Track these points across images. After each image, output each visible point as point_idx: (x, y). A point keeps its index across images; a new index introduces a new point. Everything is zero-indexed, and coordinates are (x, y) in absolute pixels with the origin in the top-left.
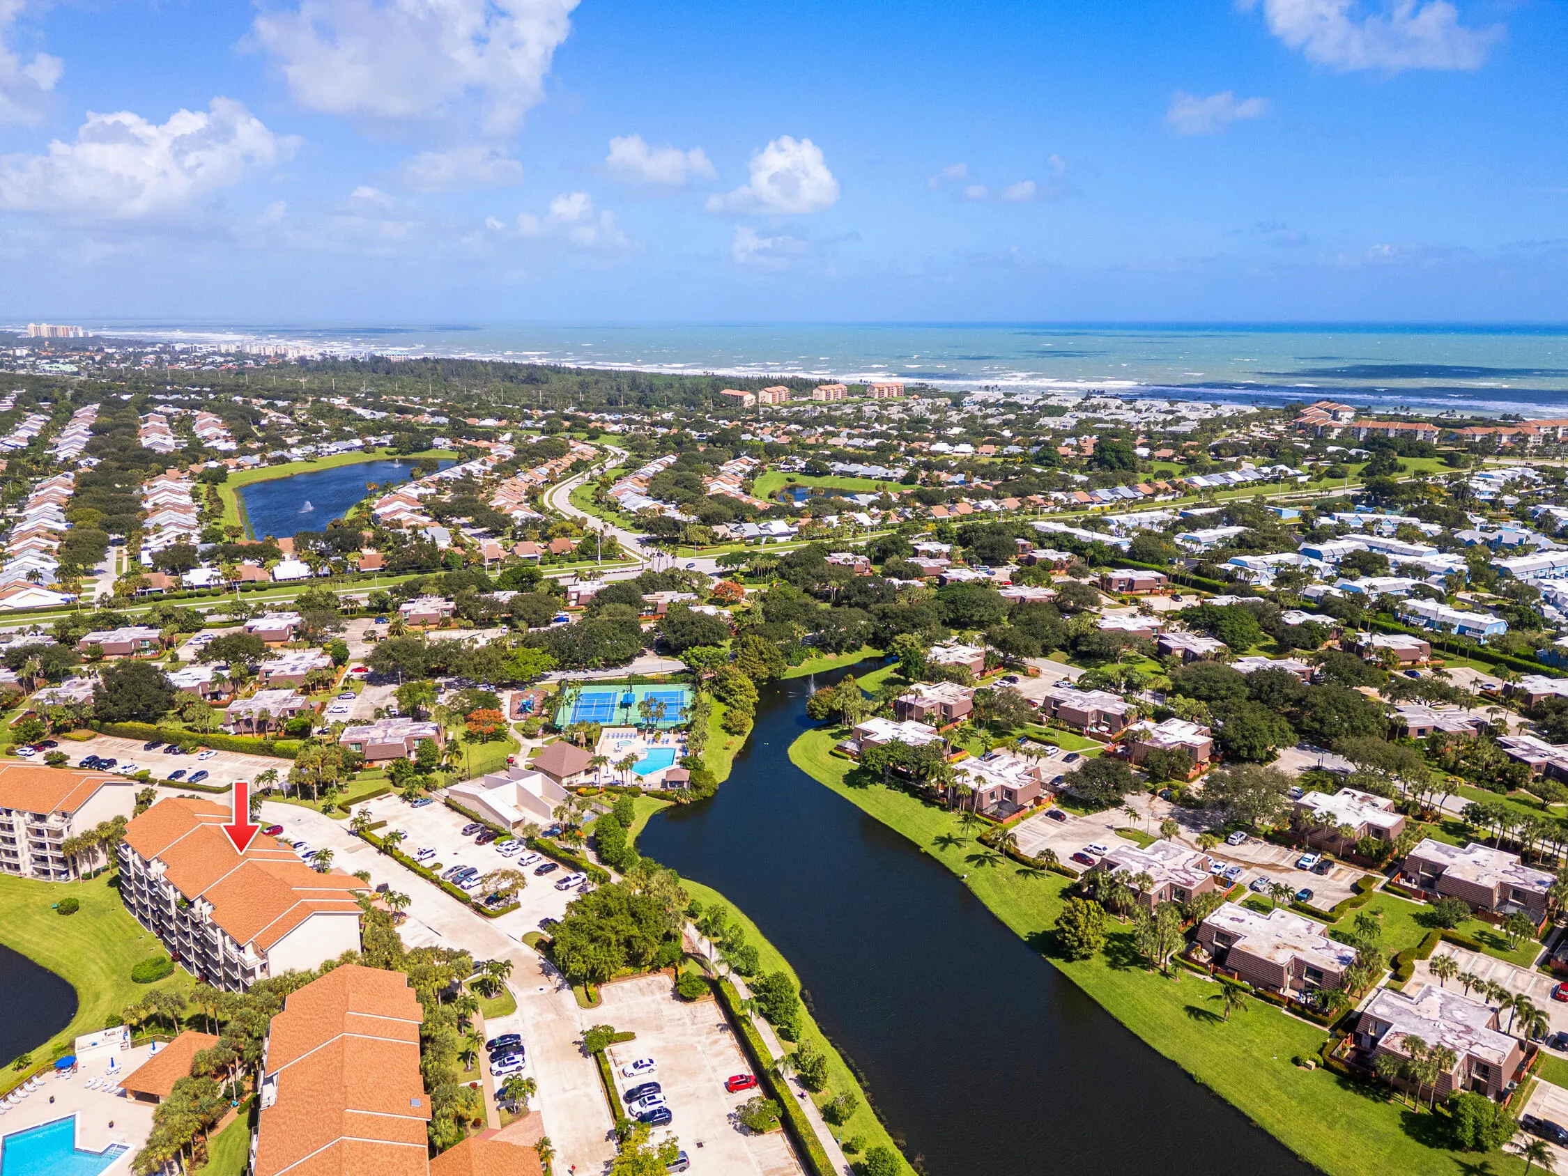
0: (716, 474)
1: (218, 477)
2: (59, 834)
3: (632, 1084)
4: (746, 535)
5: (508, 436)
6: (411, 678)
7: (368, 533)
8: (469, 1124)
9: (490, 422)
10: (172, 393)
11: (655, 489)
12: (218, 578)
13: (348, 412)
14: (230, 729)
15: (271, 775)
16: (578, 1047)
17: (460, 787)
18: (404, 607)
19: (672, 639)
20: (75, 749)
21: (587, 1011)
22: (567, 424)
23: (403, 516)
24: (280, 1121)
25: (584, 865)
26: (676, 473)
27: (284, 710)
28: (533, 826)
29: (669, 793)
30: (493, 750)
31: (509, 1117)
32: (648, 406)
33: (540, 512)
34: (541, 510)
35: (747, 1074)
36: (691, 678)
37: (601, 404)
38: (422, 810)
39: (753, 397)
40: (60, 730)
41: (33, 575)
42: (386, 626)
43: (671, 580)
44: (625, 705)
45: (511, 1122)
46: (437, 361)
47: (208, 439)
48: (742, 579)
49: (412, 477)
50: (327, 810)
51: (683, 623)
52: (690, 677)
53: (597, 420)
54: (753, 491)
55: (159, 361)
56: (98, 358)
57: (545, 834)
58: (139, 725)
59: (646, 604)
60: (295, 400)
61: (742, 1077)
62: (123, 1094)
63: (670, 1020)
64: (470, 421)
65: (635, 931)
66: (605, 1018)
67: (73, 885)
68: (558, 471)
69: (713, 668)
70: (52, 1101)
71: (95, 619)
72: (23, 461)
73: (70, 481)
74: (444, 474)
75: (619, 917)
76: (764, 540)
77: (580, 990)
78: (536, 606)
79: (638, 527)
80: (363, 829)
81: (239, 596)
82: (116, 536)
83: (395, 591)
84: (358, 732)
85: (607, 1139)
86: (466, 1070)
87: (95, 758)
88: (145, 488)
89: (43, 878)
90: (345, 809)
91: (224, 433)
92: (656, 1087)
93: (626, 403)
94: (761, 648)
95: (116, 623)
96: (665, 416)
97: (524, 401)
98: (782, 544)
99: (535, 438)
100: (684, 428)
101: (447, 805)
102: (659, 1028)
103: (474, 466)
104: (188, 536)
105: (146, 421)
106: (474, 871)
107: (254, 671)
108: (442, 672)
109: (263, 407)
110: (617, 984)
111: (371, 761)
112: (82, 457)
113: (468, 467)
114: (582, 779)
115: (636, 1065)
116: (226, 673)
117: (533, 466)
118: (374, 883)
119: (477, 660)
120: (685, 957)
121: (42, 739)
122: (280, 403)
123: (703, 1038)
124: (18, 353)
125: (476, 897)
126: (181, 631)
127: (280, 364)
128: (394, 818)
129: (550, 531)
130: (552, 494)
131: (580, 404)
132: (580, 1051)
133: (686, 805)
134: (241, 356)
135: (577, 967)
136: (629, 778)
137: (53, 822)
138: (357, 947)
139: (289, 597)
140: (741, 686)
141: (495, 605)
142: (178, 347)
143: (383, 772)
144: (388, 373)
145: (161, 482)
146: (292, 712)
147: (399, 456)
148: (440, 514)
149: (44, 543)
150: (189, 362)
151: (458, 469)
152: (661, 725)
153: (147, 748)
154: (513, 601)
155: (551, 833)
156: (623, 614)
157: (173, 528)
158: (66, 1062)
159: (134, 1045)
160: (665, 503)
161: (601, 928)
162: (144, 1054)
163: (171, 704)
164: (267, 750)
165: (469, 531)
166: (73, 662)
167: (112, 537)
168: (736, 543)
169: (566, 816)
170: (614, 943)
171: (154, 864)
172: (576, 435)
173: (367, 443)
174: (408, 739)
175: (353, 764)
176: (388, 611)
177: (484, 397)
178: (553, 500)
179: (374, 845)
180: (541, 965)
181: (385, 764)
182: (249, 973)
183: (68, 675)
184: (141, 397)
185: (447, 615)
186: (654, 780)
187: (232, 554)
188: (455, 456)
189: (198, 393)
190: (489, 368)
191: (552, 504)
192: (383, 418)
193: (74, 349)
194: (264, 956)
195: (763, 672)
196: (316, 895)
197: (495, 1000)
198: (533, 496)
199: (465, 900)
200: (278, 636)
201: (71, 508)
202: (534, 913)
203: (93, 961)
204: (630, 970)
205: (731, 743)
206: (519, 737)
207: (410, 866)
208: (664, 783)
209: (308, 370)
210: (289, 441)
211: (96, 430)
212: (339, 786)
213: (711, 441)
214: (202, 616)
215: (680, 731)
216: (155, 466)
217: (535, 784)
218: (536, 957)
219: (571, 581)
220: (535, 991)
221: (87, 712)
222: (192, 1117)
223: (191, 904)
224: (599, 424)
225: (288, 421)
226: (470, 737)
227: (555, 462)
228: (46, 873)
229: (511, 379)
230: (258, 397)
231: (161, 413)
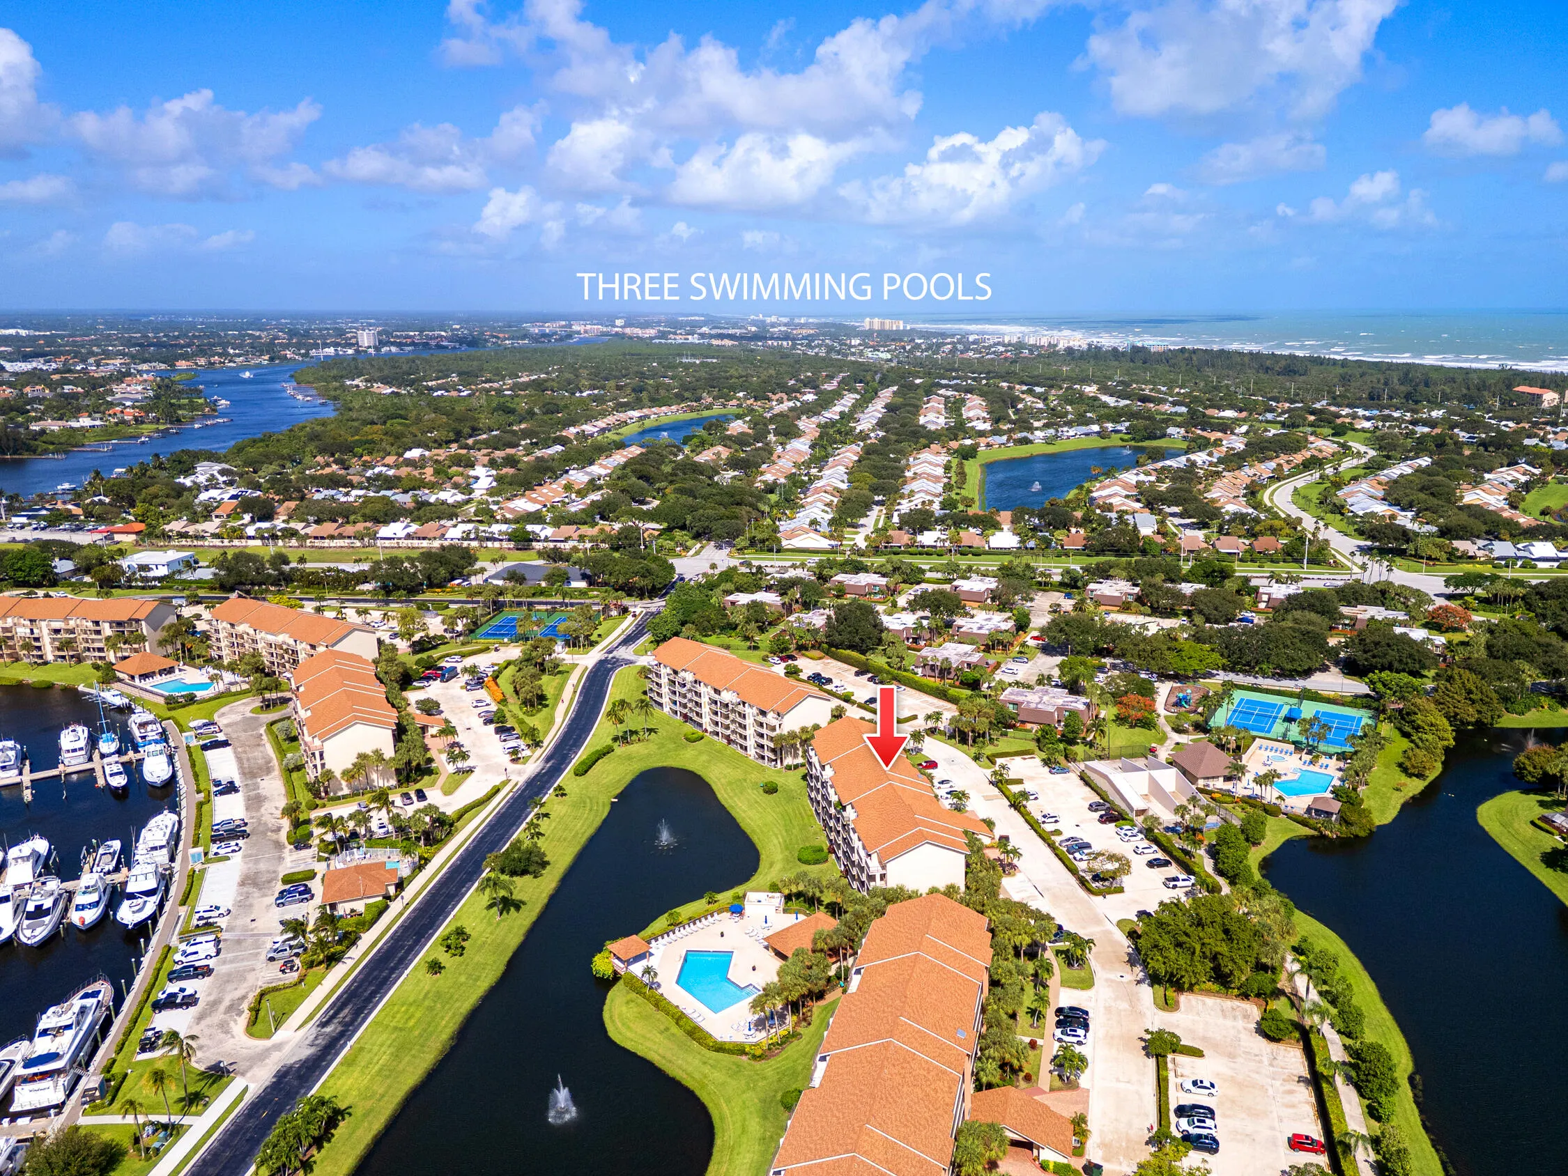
0: (1477, 482)
1: (968, 454)
2: (773, 729)
3: (1187, 1100)
4: (1495, 555)
5: (1244, 429)
6: (1079, 653)
7: (1079, 514)
8: (1022, 1075)
9: (1229, 413)
10: (954, 378)
11: (1395, 494)
12: (944, 541)
13: (1095, 399)
14: (920, 671)
15: (937, 716)
16: (1143, 1044)
17: (1095, 764)
18: (1092, 586)
19: (1361, 657)
20: (808, 665)
21: (1161, 1013)
22: (1312, 418)
23: (1115, 501)
24: (853, 1008)
25: (1196, 869)
26: (1426, 477)
27: (963, 662)
28: (1156, 819)
29: (1311, 822)
30: (1138, 736)
31: (1058, 1083)
32: (1417, 402)
33: (1254, 508)
34: (1257, 506)
35: (1316, 1137)
36: (1375, 705)
37: (1360, 398)
38: (1058, 778)
39: (1556, 396)
40: (801, 648)
41: (814, 523)
42: (1072, 602)
43: (1382, 595)
44: (1289, 719)
45: (1060, 1089)
46: (1195, 351)
47: (970, 420)
48: (1475, 604)
49: (1137, 464)
50: (976, 758)
51: (1377, 644)
52: (1373, 703)
53: (1347, 416)
54: (1522, 505)
55: (953, 351)
56: (908, 348)
57: (1167, 829)
58: (855, 654)
59: (1342, 616)
60: (1051, 387)
61: (1307, 1138)
62: (767, 948)
63: (1245, 1053)
64: (1210, 412)
65: (1223, 948)
66: (1178, 1026)
67: (779, 772)
68: (1286, 468)
69: (1402, 698)
70: (722, 935)
71: (845, 563)
72: (831, 431)
73: (859, 449)
74: (1168, 463)
75: (1210, 930)
76: (1519, 563)
77: (1160, 990)
78: (1217, 601)
79: (1361, 533)
80: (1001, 781)
81: (955, 558)
82: (881, 498)
83: (1085, 569)
84: (1017, 694)
85: (1147, 1143)
86: (1032, 1026)
87: (819, 675)
88: (911, 459)
89: (760, 761)
90: (991, 759)
91: (985, 415)
92: (1211, 1112)
93: (1391, 398)
94: (1470, 686)
95: (858, 568)
96: (1434, 414)
97: (1275, 393)
98: (1543, 571)
99: (1273, 431)
100: (1452, 428)
101: (1082, 778)
102: (1232, 1056)
103: (1200, 457)
104: (931, 502)
105: (928, 402)
106: (1088, 846)
107: (949, 625)
108: (1108, 653)
109: (1023, 392)
110: (1200, 997)
111: (1023, 722)
112: (873, 430)
113: (1192, 457)
114: (1220, 784)
115: (1195, 1083)
116: (925, 623)
117: (1261, 461)
118: (998, 832)
119: (1142, 646)
120: (1278, 993)
121: (788, 653)
122: (1038, 390)
123: (1277, 1083)
124: (853, 342)
125: (1084, 871)
126: (904, 582)
127: (1051, 354)
128: (1031, 779)
129: (1257, 528)
130: (1275, 490)
131: (1334, 398)
132: (1144, 1048)
133: (1331, 839)
134: (1019, 346)
135: (1158, 965)
136: (1270, 795)
137: (771, 719)
138: (961, 883)
139: (993, 564)
140: (1432, 725)
141: (1179, 596)
142: (971, 338)
143: (1032, 735)
144: (1145, 362)
145: (925, 455)
146: (969, 665)
147: (1133, 443)
148: (1152, 500)
149: (828, 498)
150: (976, 351)
151: (1183, 459)
152: (1322, 747)
153: (857, 674)
154: (1195, 595)
155: (1173, 830)
156: (1310, 623)
157: (922, 495)
158: (737, 910)
159: (785, 911)
160: (1403, 510)
161: (1187, 935)
162: (789, 920)
163: (880, 642)
164: (941, 694)
165: (1177, 521)
166: (822, 595)
167: (877, 498)
168: (1481, 563)
169: (1187, 817)
170: (1198, 952)
171: (827, 767)
172: (1319, 430)
173: (1103, 429)
174: (1059, 709)
175: (1005, 722)
176: (1078, 588)
177: (1232, 389)
178: (1275, 498)
179: (1007, 798)
180: (1129, 954)
181: (1036, 727)
182: (871, 878)
183: (816, 606)
184: (930, 381)
185: (1130, 599)
186: (1299, 804)
187: (961, 521)
188: (1184, 445)
189: (974, 379)
190: (1246, 359)
191: (1271, 500)
192: (1127, 406)
193: (893, 340)
194: (884, 867)
195: (1470, 714)
196: (932, 826)
197: (1075, 972)
198: (1252, 492)
199: (1073, 871)
200: (976, 597)
201: (852, 473)
202: (1135, 901)
203: (776, 835)
204: (1216, 987)
205: (1405, 785)
206: (1168, 729)
207: (1034, 825)
208: (1309, 810)
209: (1073, 359)
210: (1036, 424)
211: (890, 408)
212: (991, 739)
213: (1484, 444)
214: (923, 572)
215: (1345, 759)
216: (923, 441)
217: (1169, 779)
218: (1125, 943)
219: (1266, 582)
220: (1115, 976)
221: (821, 637)
222: (801, 981)
223: (844, 808)
224: (1348, 420)
225: (1041, 405)
226: (1120, 720)
227: (1286, 457)
228: (763, 757)
229: (1267, 370)
230: (1022, 383)
231: (941, 396)
